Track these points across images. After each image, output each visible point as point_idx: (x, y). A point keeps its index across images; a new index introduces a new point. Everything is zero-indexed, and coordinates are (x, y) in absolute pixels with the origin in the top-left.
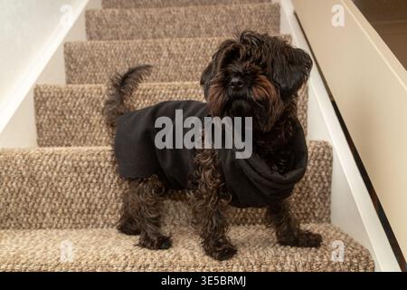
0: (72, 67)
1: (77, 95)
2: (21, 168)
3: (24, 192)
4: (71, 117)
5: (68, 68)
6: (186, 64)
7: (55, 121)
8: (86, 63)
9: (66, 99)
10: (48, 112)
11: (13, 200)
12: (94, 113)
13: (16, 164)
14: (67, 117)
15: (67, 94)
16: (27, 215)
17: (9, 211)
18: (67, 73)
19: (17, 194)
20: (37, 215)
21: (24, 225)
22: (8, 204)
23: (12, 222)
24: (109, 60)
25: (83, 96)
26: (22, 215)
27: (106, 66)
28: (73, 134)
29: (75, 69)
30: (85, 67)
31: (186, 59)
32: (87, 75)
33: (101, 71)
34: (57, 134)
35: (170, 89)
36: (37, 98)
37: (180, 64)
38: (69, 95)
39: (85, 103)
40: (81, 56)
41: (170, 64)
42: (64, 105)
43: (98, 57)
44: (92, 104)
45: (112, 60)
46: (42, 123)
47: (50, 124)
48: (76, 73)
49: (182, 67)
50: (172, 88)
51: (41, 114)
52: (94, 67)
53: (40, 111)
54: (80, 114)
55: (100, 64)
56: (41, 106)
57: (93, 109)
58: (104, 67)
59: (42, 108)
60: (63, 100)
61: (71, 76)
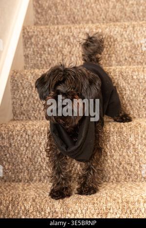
0: (39, 11)
1: (53, 33)
2: (31, 81)
3: (33, 97)
4: (50, 49)
5: (37, 12)
6: (130, 7)
7: (38, 53)
8: (50, 8)
9: (46, 37)
10: (33, 46)
11: (25, 102)
12: (66, 45)
13: (27, 79)
14: (46, 50)
15: (46, 33)
16: (34, 112)
17: (23, 110)
18: (35, 15)
19: (28, 98)
20: (41, 112)
21: (32, 119)
22: (22, 105)
23: (24, 117)
24: (68, 5)
25: (58, 34)
26: (31, 112)
27: (66, 9)
28: (50, 62)
29: (42, 13)
30: (50, 11)
31: (130, 2)
32: (51, 17)
33: (62, 13)
34: (39, 62)
35: (122, 28)
36: (25, 36)
37: (125, 6)
38: (48, 33)
39: (59, 39)
40: (47, 2)
41: (117, 7)
42: (44, 41)
43: (59, 3)
44: (65, 40)
45: (71, 4)
46: (28, 54)
47: (34, 54)
48: (42, 15)
49: (127, 9)
50: (123, 27)
51: (28, 47)
52: (56, 11)
53: (27, 45)
54: (55, 47)
55: (61, 8)
56: (28, 42)
57: (65, 43)
58: (64, 10)
59: (29, 43)
60: (44, 37)
61: (39, 18)
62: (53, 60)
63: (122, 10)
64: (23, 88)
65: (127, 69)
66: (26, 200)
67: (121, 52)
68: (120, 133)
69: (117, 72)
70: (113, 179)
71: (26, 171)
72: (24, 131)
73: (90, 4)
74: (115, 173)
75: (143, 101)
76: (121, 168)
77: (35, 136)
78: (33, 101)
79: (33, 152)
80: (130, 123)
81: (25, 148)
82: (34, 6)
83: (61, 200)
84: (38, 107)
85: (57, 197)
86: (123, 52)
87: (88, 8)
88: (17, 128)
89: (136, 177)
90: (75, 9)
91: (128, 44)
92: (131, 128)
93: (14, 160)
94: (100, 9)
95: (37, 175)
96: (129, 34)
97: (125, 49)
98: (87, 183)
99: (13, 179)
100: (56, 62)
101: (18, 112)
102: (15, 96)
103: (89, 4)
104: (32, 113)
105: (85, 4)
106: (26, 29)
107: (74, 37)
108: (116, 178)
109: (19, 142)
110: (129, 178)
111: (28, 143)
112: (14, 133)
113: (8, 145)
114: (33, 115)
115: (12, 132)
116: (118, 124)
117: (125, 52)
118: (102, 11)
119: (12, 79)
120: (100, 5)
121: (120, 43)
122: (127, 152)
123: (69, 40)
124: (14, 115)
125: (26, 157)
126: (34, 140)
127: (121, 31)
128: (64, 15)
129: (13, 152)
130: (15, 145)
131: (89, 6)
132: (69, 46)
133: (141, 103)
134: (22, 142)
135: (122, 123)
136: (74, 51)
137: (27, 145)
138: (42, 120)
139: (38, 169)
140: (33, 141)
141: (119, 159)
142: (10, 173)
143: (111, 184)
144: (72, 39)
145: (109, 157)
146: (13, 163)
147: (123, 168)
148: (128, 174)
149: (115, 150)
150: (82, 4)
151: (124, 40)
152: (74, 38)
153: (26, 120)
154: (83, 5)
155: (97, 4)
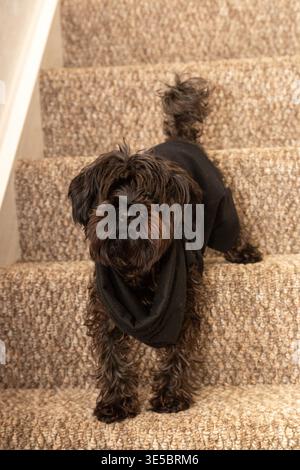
0: (74, 37)
1: (102, 83)
2: (57, 182)
3: (60, 213)
4: (95, 116)
5: (69, 40)
6: (258, 28)
7: (71, 124)
8: (95, 31)
9: (87, 90)
10: (61, 110)
11: (45, 224)
12: (129, 108)
13: (49, 177)
14: (88, 116)
15: (88, 82)
16: (64, 245)
17: (40, 240)
18: (66, 47)
19: (52, 216)
20: (77, 243)
21: (59, 258)
22: (39, 230)
23: (44, 254)
24: (133, 24)
25: (112, 84)
26: (57, 244)
27: (128, 34)
28: (97, 141)
29: (79, 41)
30: (95, 38)
31: (259, 18)
32: (98, 50)
33: (120, 42)
34: (73, 142)
35: (241, 70)
36: (45, 90)
37: (248, 26)
38: (91, 84)
39: (114, 94)
40: (88, 20)
41: (232, 27)
42: (84, 98)
43: (114, 21)
44: (125, 96)
45: (138, 24)
46: (51, 126)
47: (63, 127)
48: (80, 47)
49: (252, 31)
50: (244, 69)
51: (51, 112)
52: (109, 37)
53: (49, 109)
54: (107, 111)
55: (119, 31)
56: (50, 101)
57: (127, 103)
58: (125, 36)
59: (52, 104)
60: (83, 91)
61: (73, 53)
62: (101, 137)
63: (242, 34)
64: (41, 196)
65: (253, 155)
66: (46, 423)
67: (241, 118)
68: (238, 285)
69: (231, 161)
70: (226, 380)
71: (48, 365)
72: (42, 284)
73: (177, 22)
74: (228, 366)
75: (284, 219)
76: (240, 356)
77: (65, 293)
78: (62, 222)
79: (62, 325)
80: (257, 264)
81: (45, 319)
82: (63, 28)
83: (117, 424)
84: (71, 234)
85: (110, 417)
86: (243, 121)
87: (172, 30)
88: (28, 278)
89: (271, 374)
90: (147, 32)
91: (255, 102)
92: (259, 274)
93: (22, 343)
94: (197, 33)
95: (70, 373)
96: (255, 83)
97: (248, 114)
98: (171, 388)
99: (22, 381)
100: (109, 141)
101: (30, 245)
102: (24, 212)
103: (174, 21)
104: (60, 245)
105: (166, 22)
106: (47, 75)
107: (145, 89)
108: (231, 377)
109: (32, 306)
110: (257, 377)
111: (50, 309)
112: (22, 287)
113: (10, 313)
114: (61, 250)
115: (18, 287)
116: (234, 267)
117: (248, 118)
118: (202, 36)
119: (17, 178)
120: (197, 25)
121: (238, 102)
122: (252, 324)
123: (133, 97)
124: (24, 251)
125: (46, 336)
126: (63, 302)
127: (239, 77)
128: (124, 46)
129: (20, 327)
130: (24, 313)
131: (175, 26)
132: (134, 109)
133: (282, 224)
134: (38, 307)
135: (242, 265)
136: (145, 118)
137: (49, 311)
138: (81, 260)
139: (72, 361)
140: (60, 304)
141: (237, 339)
142: (16, 370)
143: (221, 388)
144: (139, 94)
145: (216, 334)
146: (22, 350)
147: (244, 356)
148: (255, 369)
149: (228, 320)
150: (161, 22)
151: (246, 95)
152: (145, 92)
153: (48, 261)
154: (163, 25)
155: (191, 23)
